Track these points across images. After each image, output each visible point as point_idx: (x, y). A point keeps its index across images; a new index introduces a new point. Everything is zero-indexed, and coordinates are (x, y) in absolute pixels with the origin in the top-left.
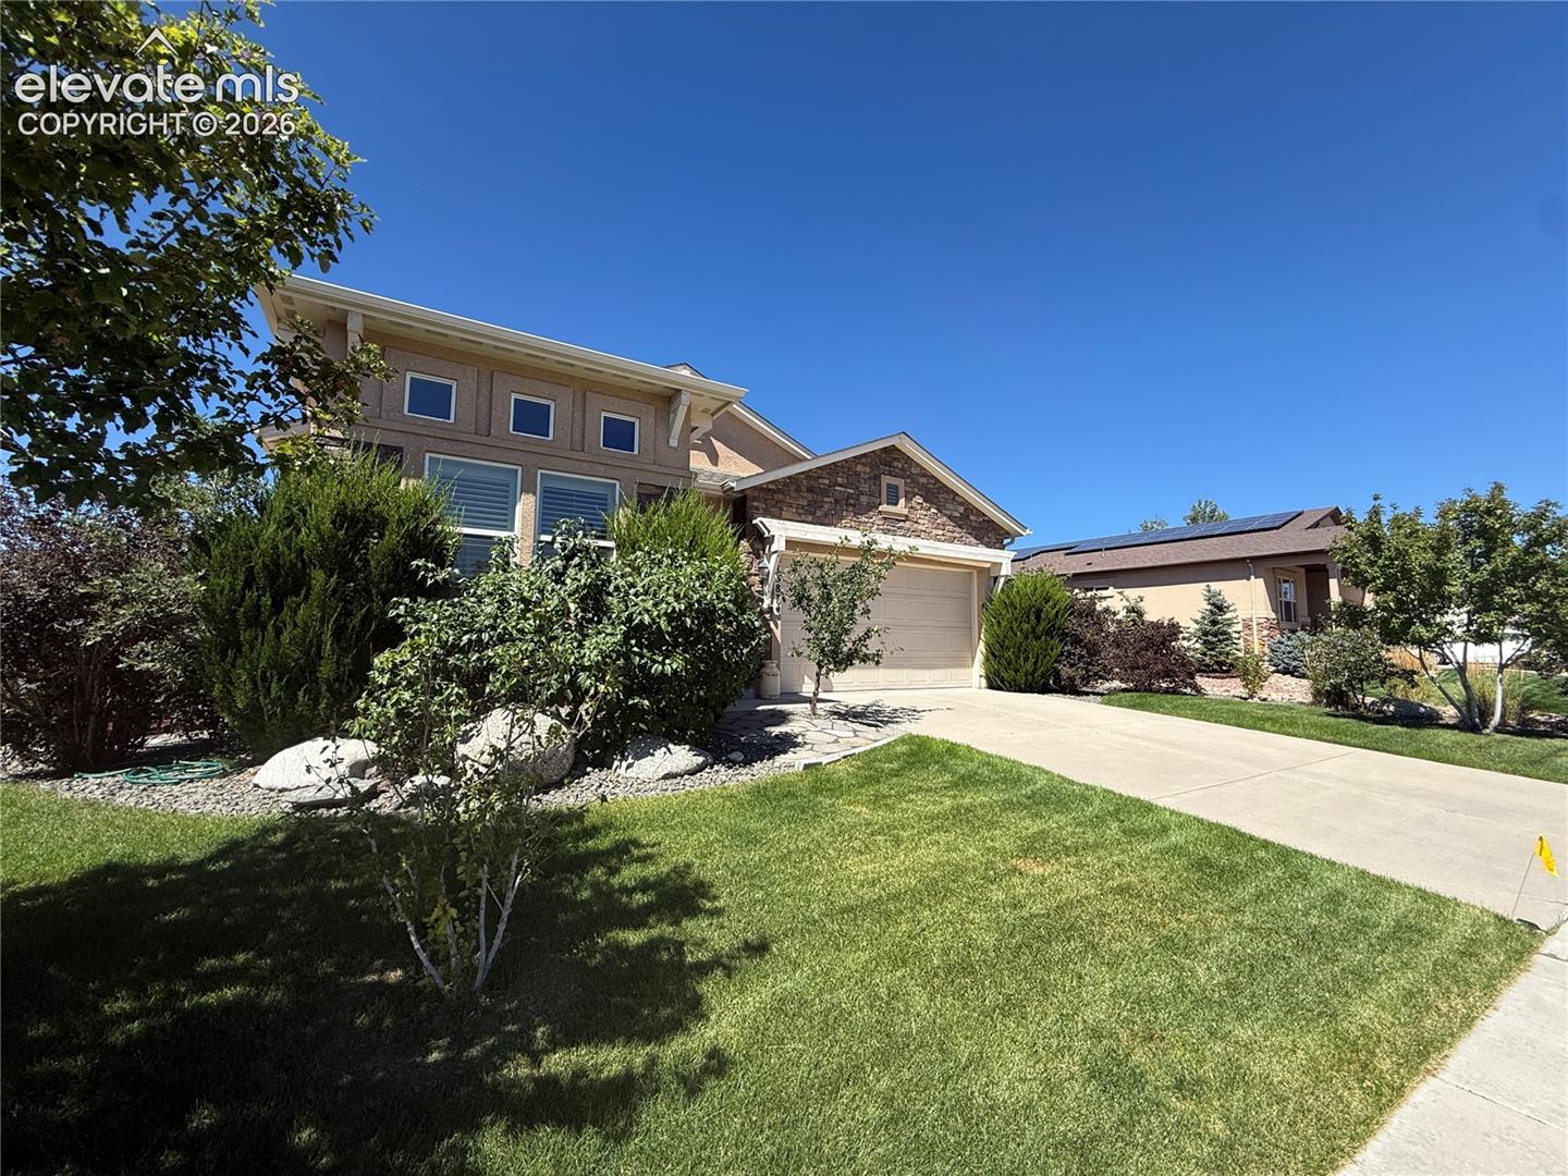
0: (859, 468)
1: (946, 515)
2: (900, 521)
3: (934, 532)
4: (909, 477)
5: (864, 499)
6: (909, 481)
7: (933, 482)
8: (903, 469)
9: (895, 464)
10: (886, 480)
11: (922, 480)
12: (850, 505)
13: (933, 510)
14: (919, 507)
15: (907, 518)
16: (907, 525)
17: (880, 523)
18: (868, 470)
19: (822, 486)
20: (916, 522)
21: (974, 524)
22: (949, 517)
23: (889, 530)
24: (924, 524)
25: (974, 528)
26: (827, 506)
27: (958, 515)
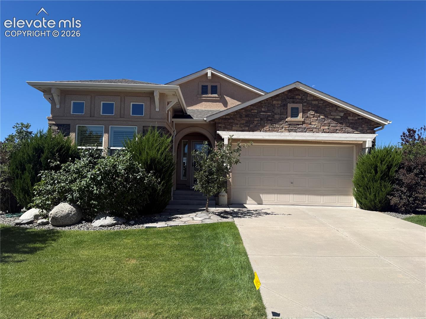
0: (274, 102)
1: (331, 118)
2: (299, 124)
3: (322, 128)
4: (305, 102)
5: (277, 117)
6: (305, 104)
7: (322, 102)
8: (301, 99)
9: (297, 97)
10: (290, 106)
11: (314, 103)
12: (269, 120)
13: (322, 117)
14: (312, 116)
15: (303, 123)
16: (304, 126)
17: (287, 126)
18: (280, 102)
19: (253, 114)
20: (310, 124)
21: (351, 121)
22: (333, 119)
23: (292, 130)
24: (315, 124)
25: (352, 123)
26: (256, 122)
27: (338, 117)
